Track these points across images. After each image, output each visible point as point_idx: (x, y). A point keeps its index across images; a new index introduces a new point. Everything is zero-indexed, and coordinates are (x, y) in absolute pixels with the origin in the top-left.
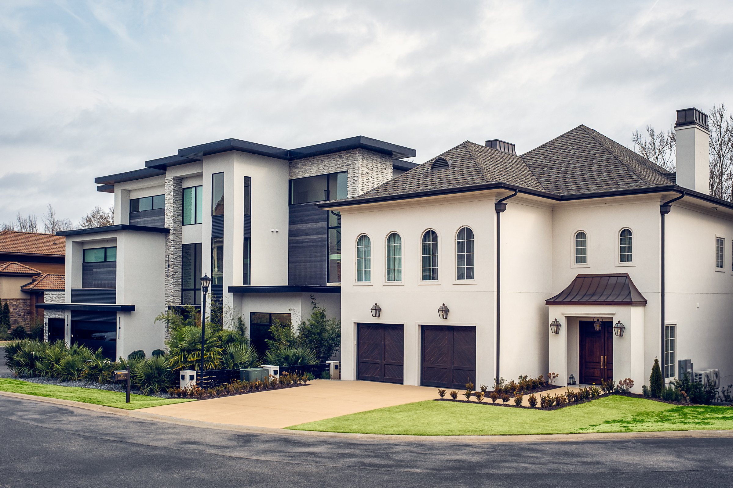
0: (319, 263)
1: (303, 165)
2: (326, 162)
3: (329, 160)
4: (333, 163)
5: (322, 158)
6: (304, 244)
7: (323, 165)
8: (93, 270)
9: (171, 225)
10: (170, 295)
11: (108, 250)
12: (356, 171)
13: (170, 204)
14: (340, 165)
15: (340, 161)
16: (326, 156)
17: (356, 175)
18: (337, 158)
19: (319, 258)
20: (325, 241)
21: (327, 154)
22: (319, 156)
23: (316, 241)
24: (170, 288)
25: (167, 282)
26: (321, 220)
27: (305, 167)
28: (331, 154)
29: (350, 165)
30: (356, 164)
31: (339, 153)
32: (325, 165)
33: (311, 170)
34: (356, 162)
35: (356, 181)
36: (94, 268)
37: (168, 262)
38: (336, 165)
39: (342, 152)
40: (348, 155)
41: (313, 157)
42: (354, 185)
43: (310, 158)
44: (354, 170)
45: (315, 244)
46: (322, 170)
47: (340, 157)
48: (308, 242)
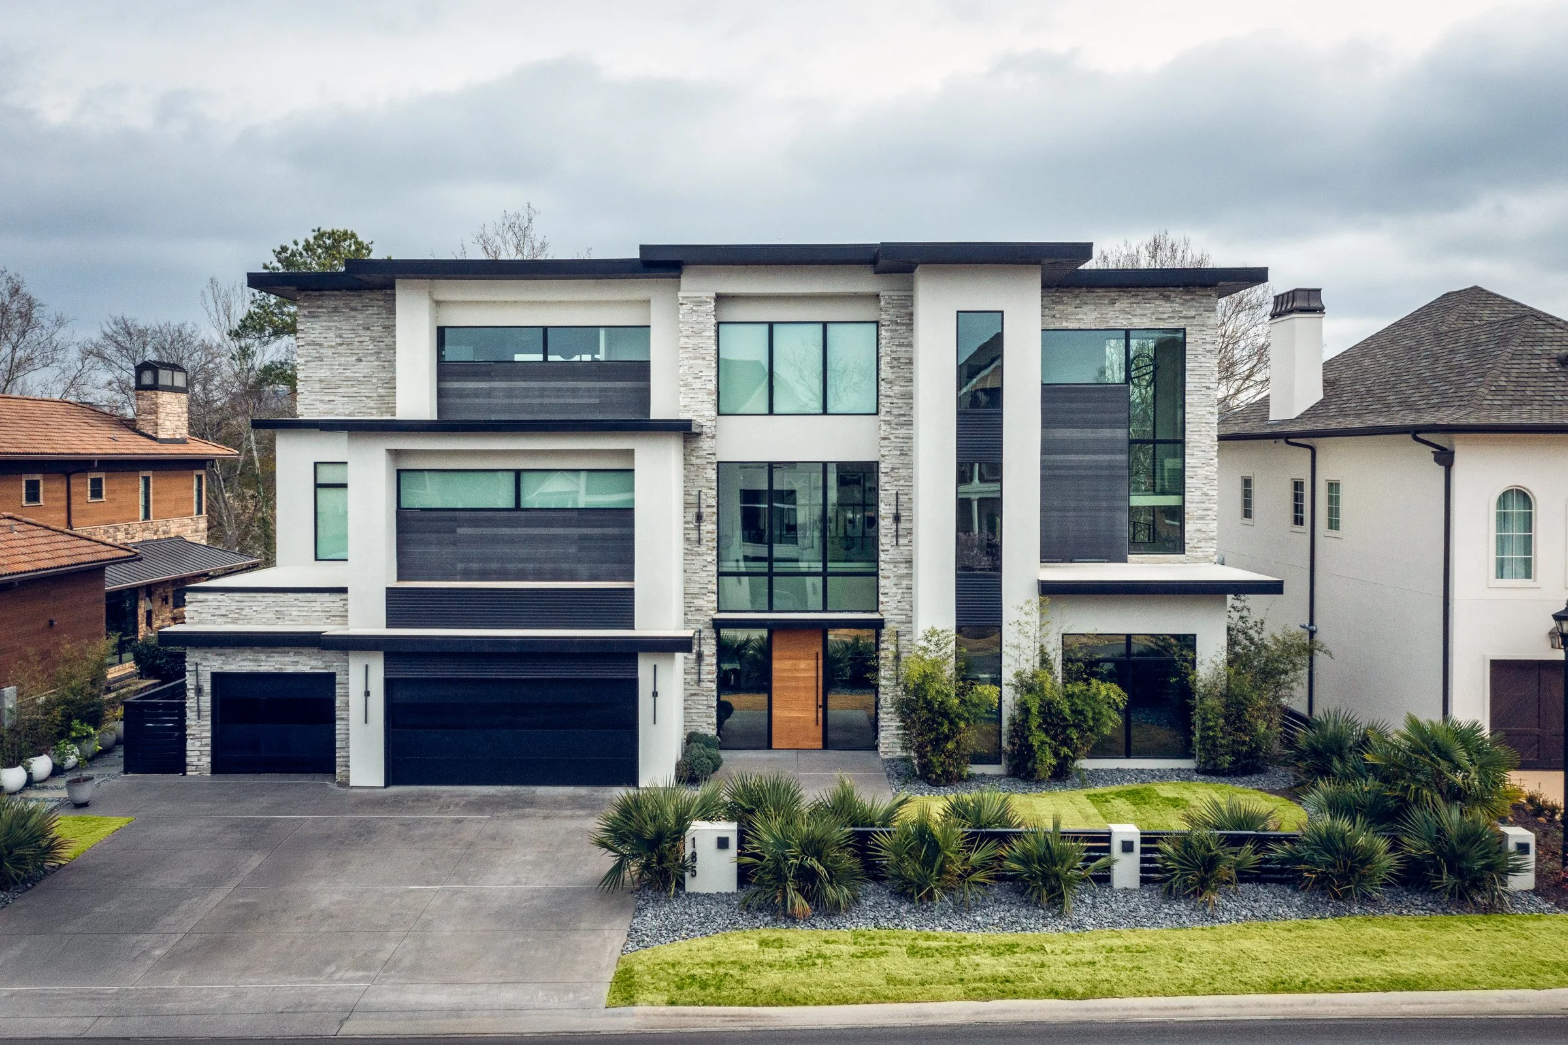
0: (1103, 514)
1: (1054, 302)
2: (1123, 303)
3: (1133, 300)
4: (1145, 309)
5: (1113, 294)
6: (1058, 472)
7: (1116, 308)
8: (454, 532)
9: (707, 413)
10: (704, 591)
11: (526, 479)
12: (1209, 332)
13: (700, 362)
14: (1166, 316)
15: (1166, 307)
16: (1124, 292)
17: (1208, 339)
18: (1156, 299)
19: (1104, 504)
20: (1121, 468)
21: (1128, 287)
22: (1103, 290)
23: (1097, 466)
24: (704, 574)
25: (690, 557)
26: (1113, 424)
27: (1060, 307)
28: (1140, 289)
29: (1194, 317)
30: (1209, 317)
31: (1161, 289)
32: (1122, 311)
33: (1080, 317)
34: (1208, 314)
35: (1208, 351)
36: (458, 526)
37: (699, 507)
38: (1153, 314)
39: (1172, 289)
40: (1189, 297)
41: (1084, 289)
42: (1203, 360)
43: (1077, 291)
44: (1205, 328)
45: (1090, 473)
46: (1112, 318)
47: (1167, 298)
48: (1070, 468)
